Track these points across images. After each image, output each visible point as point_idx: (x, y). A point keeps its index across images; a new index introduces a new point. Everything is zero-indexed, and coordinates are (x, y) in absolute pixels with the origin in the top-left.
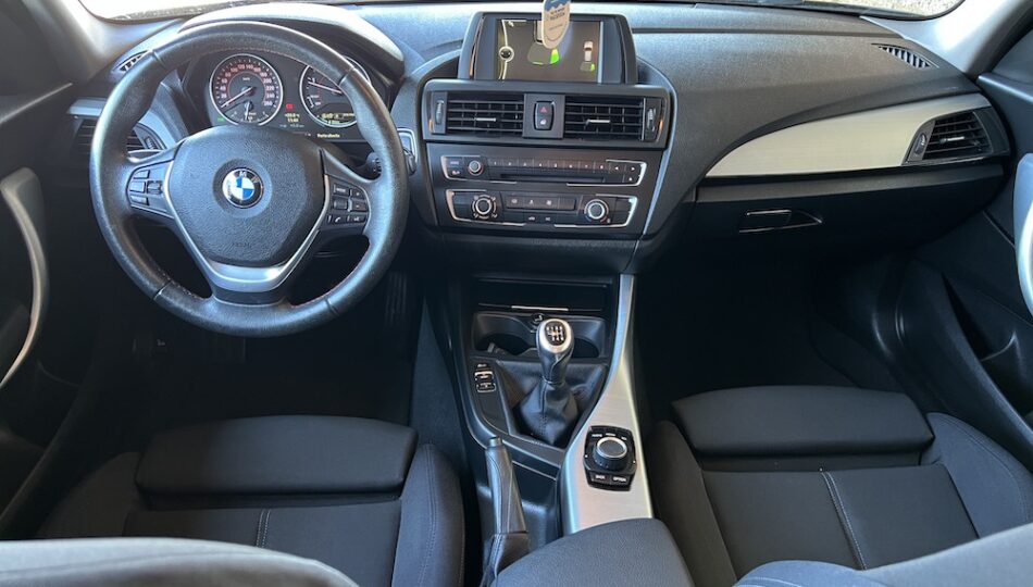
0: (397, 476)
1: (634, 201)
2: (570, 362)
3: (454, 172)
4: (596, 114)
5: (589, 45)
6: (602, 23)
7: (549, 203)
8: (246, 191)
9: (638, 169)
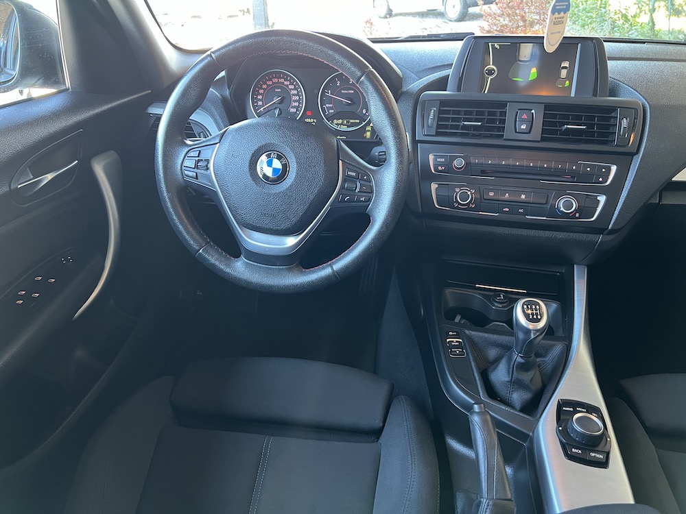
0: (377, 421)
1: (602, 199)
2: (543, 339)
3: (440, 168)
4: (570, 121)
5: (566, 64)
6: (579, 45)
7: (523, 197)
8: (275, 170)
9: (609, 170)
